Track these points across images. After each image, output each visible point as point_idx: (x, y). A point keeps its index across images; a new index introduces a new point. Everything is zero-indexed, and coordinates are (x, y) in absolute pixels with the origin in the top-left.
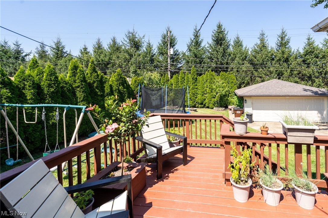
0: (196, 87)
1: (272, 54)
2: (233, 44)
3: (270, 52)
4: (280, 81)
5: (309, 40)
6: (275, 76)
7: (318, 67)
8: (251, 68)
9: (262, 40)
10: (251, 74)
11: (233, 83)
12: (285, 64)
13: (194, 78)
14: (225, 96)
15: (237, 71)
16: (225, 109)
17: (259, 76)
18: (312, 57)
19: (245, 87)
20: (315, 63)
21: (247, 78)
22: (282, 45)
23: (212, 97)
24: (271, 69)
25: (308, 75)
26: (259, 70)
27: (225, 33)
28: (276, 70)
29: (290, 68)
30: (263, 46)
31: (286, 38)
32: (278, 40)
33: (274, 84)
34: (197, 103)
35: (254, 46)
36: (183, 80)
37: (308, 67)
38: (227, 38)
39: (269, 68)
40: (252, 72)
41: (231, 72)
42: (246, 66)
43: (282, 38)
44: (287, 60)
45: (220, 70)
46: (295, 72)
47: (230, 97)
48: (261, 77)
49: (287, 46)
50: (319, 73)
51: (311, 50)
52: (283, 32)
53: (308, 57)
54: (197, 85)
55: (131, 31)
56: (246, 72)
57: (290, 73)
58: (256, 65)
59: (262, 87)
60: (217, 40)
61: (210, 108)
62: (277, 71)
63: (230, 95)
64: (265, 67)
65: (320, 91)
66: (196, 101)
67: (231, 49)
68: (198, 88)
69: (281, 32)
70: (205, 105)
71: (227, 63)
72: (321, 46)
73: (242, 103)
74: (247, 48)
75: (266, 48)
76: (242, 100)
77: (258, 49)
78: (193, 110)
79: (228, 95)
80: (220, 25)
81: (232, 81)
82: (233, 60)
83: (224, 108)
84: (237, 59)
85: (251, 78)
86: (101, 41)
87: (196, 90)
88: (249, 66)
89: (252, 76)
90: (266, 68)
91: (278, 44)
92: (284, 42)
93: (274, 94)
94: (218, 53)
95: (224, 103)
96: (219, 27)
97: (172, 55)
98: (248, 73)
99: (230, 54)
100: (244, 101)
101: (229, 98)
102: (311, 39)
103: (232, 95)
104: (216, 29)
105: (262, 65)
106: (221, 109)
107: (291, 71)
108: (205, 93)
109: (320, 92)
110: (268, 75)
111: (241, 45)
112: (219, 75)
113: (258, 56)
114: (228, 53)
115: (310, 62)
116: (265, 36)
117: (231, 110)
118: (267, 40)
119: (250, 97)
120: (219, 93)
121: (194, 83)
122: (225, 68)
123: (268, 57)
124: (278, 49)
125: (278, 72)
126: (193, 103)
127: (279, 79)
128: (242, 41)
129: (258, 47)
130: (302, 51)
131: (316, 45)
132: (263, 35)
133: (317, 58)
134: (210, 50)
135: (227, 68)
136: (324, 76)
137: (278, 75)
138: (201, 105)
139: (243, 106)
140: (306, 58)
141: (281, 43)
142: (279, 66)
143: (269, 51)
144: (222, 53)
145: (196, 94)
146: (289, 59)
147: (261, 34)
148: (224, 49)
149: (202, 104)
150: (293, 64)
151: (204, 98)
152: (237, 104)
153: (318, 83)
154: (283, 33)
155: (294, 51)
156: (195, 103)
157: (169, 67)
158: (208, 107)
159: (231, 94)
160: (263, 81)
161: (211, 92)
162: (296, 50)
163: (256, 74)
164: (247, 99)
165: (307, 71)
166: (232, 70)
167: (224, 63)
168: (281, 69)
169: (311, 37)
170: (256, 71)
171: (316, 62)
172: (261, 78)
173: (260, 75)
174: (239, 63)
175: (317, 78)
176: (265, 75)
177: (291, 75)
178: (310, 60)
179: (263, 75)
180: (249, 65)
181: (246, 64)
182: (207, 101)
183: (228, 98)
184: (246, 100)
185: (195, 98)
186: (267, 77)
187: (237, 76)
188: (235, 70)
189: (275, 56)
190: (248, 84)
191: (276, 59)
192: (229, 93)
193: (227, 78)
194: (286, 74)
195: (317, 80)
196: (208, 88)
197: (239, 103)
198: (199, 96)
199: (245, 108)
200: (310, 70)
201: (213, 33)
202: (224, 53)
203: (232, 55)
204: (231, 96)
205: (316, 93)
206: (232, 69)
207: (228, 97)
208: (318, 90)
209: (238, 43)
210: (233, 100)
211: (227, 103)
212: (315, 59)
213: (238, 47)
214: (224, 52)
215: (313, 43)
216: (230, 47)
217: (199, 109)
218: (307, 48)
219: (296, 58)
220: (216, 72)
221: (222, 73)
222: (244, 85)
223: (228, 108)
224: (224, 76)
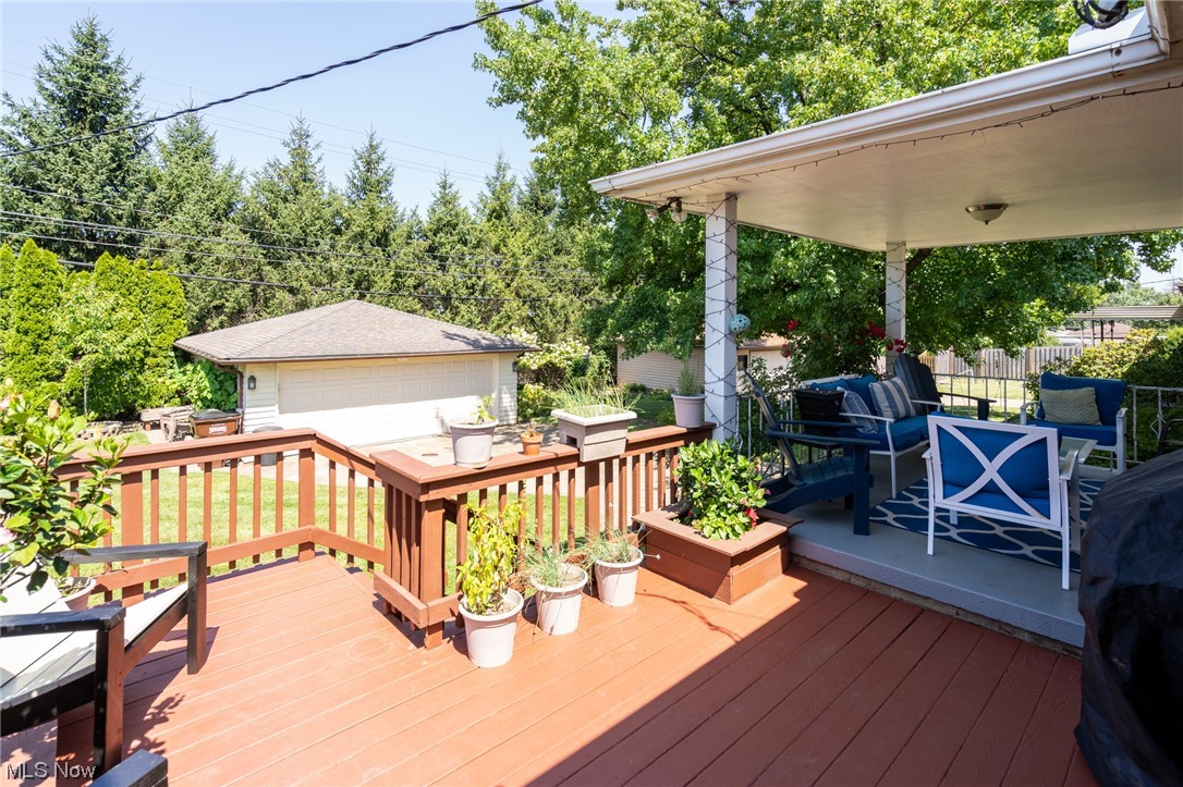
1: (338, 213)
2: (166, 141)
3: (330, 204)
4: (364, 303)
5: (444, 187)
6: (347, 291)
7: (467, 270)
8: (255, 251)
9: (300, 155)
10: (253, 275)
11: (169, 308)
12: (378, 252)
14: (119, 366)
15: (189, 259)
16: (121, 429)
17: (285, 287)
18: (451, 239)
19: (222, 326)
20: (460, 259)
21: (237, 290)
22: (369, 188)
24: (334, 265)
25: (444, 292)
26: (289, 263)
27: (122, 78)
28: (350, 267)
29: (392, 264)
30: (302, 177)
31: (381, 166)
32: (357, 167)
33: (353, 316)
35: (266, 171)
37: (443, 268)
38: (137, 107)
39: (326, 259)
40: (259, 271)
41: (160, 262)
42: (231, 241)
43: (368, 163)
44: (383, 240)
45: (90, 245)
46: (411, 282)
47: (148, 373)
48: (292, 291)
49: (383, 195)
50: (467, 288)
51: (449, 218)
52: (371, 146)
53: (443, 240)
56: (232, 266)
57: (392, 283)
58: (274, 243)
59: (313, 327)
60: (77, 98)
62: (352, 272)
63: (149, 361)
64: (309, 254)
67: (154, 160)
69: (367, 144)
71: (134, 220)
72: (472, 211)
73: (231, 389)
74: (236, 172)
75: (314, 187)
76: (228, 379)
77: (285, 186)
79: (142, 360)
80: (93, 35)
81: (162, 299)
82: (166, 208)
83: (116, 425)
84: (187, 206)
85: (253, 290)
88: (247, 242)
89: (259, 286)
90: (314, 258)
91: (355, 181)
92: (374, 178)
93: (361, 350)
94: (78, 163)
95: (115, 401)
96: (91, 42)
98: (240, 273)
99: (149, 180)
100: (246, 380)
101: (147, 378)
102: (450, 187)
103: (158, 360)
104: (70, 46)
105: (300, 245)
107: (397, 275)
110: (320, 285)
111: (206, 153)
112: (91, 269)
113: (287, 211)
114: (138, 176)
115: (447, 252)
116: (312, 142)
117: (156, 426)
118: (320, 159)
119: (272, 363)
120: (94, 357)
122: (119, 238)
123: (322, 222)
124: (354, 197)
125: (355, 276)
127: (362, 297)
128: (211, 138)
129: (280, 177)
130: (424, 217)
131: (463, 207)
132: (303, 135)
133: (465, 243)
134: (24, 142)
135: (131, 240)
136: (480, 297)
137: (358, 285)
139: (239, 404)
140: (437, 240)
141: (366, 181)
142: (359, 254)
143: (325, 198)
144: (104, 170)
146: (391, 237)
147: (294, 132)
148: (117, 153)
150: (404, 254)
152: (204, 400)
153: (466, 317)
154: (373, 148)
155: (403, 215)
159: (155, 356)
160: (303, 306)
161: (36, 349)
162: (409, 213)
163: (273, 276)
164: (256, 375)
165: (440, 281)
166: (159, 253)
167: (120, 218)
168: (366, 268)
169: (450, 181)
170: (277, 265)
171: (463, 255)
172: (294, 294)
173: (294, 284)
174: (197, 225)
175: (463, 301)
176: (311, 283)
177: (397, 287)
178: (449, 247)
179: (305, 283)
180: (244, 239)
181: (232, 236)
183: (139, 377)
184: (252, 379)
186: (319, 290)
187: (187, 279)
188: (177, 253)
189: (348, 223)
190: (237, 317)
191: (350, 234)
192: (147, 354)
193: (137, 285)
194: (382, 284)
195: (463, 307)
196: (12, 331)
197: (214, 392)
199: (247, 411)
200: (449, 278)
201: (49, 58)
202: (114, 170)
203: (161, 187)
204: (158, 365)
206: (163, 245)
207: (141, 372)
209: (193, 144)
210: (168, 382)
211: (131, 398)
212: (459, 246)
213: (196, 159)
214: (120, 167)
215: (455, 198)
216: (152, 147)
218: (441, 210)
219: (409, 237)
220: (62, 250)
221: (105, 260)
222: (223, 317)
223: (138, 418)
224: (116, 277)
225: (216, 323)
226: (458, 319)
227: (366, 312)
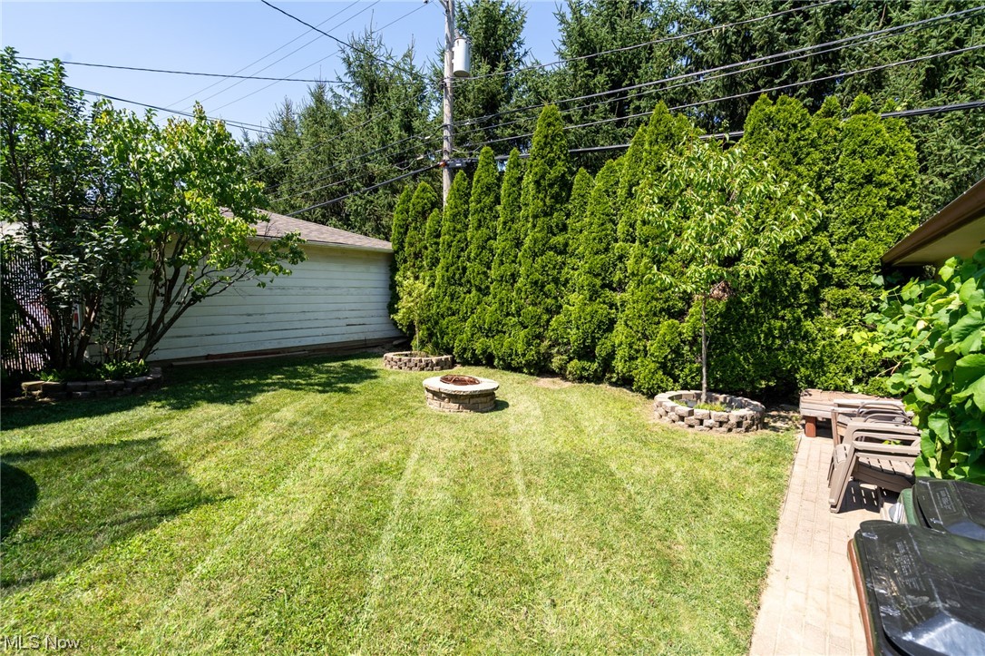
0: (560, 239)
11: (880, 185)
13: (544, 183)
23: (659, 305)
34: (555, 343)
47: (827, 316)
54: (564, 228)
61: (639, 390)
63: (830, 294)
66: (549, 333)
68: (570, 249)
70: (607, 365)
79: (814, 292)
83: (750, 409)
87: (559, 258)
103: (848, 293)
106: (714, 410)
108: (618, 276)
117: (823, 430)
121: (546, 214)
126: (529, 344)
138: (586, 364)
145: (551, 286)
149: (586, 353)
151: (602, 310)
156: (547, 343)
158: (626, 382)
159: (841, 285)
182: (620, 334)
183: (808, 323)
185: (548, 311)
192: (825, 280)
193: (813, 144)
198: (574, 301)
204: (846, 303)
207: (813, 311)
210: (859, 337)
211: (788, 364)
217: (568, 384)
224: (773, 134)
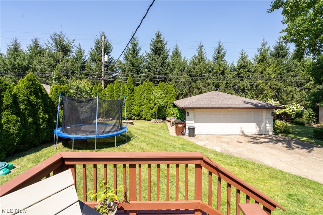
0: (132, 98)
1: (210, 67)
2: (172, 55)
3: (208, 64)
4: (217, 92)
5: (242, 54)
6: (213, 88)
7: (250, 80)
8: (190, 79)
9: (200, 52)
10: (189, 85)
11: (172, 94)
12: (221, 76)
13: (130, 88)
14: (163, 107)
15: (176, 82)
17: (196, 88)
18: (245, 70)
19: (183, 98)
20: (248, 77)
21: (186, 89)
22: (219, 58)
23: (150, 108)
24: (209, 81)
25: (242, 88)
26: (197, 81)
27: (164, 42)
28: (213, 81)
29: (225, 80)
30: (201, 58)
31: (222, 51)
32: (215, 53)
33: (214, 96)
34: (133, 114)
35: (192, 58)
36: (118, 90)
37: (242, 80)
38: (166, 48)
39: (207, 80)
40: (190, 84)
41: (170, 83)
42: (185, 77)
43: (218, 51)
44: (223, 73)
45: (158, 80)
46: (231, 85)
47: (168, 109)
48: (198, 89)
49: (223, 60)
50: (250, 86)
51: (244, 64)
52: (219, 46)
53: (242, 71)
54: (133, 96)
55: (58, 32)
56: (185, 83)
57: (225, 85)
58: (194, 77)
59: (203, 99)
60: (156, 49)
61: (147, 120)
62: (214, 83)
63: (168, 106)
64: (203, 79)
65: (259, 103)
66: (132, 113)
67: (169, 59)
68: (135, 99)
69: (218, 46)
70: (141, 117)
71: (166, 74)
72: (252, 61)
73: (183, 115)
74: (186, 60)
75: (204, 60)
77: (197, 61)
78: (130, 123)
79: (167, 106)
80: (159, 34)
81: (170, 92)
82: (172, 70)
83: (162, 120)
84: (176, 69)
85: (189, 89)
86: (18, 41)
87: (133, 101)
88: (188, 77)
89: (190, 88)
90: (204, 80)
91: (215, 57)
92: (220, 55)
93: (217, 106)
94: (156, 63)
95: (162, 115)
96: (158, 36)
97: (107, 62)
98: (186, 85)
99: (168, 64)
100: (186, 113)
101: (167, 110)
102: (244, 54)
103: (170, 106)
104: (155, 38)
105: (200, 77)
106: (158, 121)
107: (227, 83)
108: (143, 104)
109: (259, 105)
110: (205, 87)
111: (179, 56)
112: (158, 86)
113: (197, 68)
114: (166, 64)
115: (243, 75)
116: (203, 48)
117: (169, 121)
118: (205, 52)
119: (193, 109)
120: (158, 105)
121: (131, 94)
122: (163, 78)
123: (206, 69)
124: (214, 62)
125: (215, 84)
126: (129, 115)
127: (217, 90)
128: (181, 52)
129: (196, 59)
130: (236, 65)
131: (249, 60)
132: (201, 47)
133: (250, 71)
134: (148, 60)
135: (165, 78)
136: (255, 89)
137: (216, 87)
138: (138, 117)
139: (185, 119)
140: (240, 71)
141: (218, 56)
142: (216, 78)
143: (207, 63)
144: (160, 63)
145: (132, 105)
146: (225, 72)
147: (199, 46)
148: (163, 59)
149: (138, 115)
150: (229, 77)
151: (141, 109)
152: (177, 117)
153: (250, 96)
154: (220, 46)
155: (229, 65)
156: (131, 114)
157: (103, 75)
158: (145, 119)
159: (169, 105)
160: (201, 93)
161: (149, 103)
162: (231, 64)
163: (194, 85)
165: (241, 84)
166: (170, 81)
167: (163, 74)
168: (218, 81)
169: (244, 52)
170: (195, 82)
171: (249, 75)
172: (199, 90)
173: (199, 87)
174: (177, 74)
175: (248, 90)
176: (203, 87)
177: (227, 87)
178: (244, 73)
179: (201, 87)
180: (187, 76)
181: (185, 75)
182: (144, 112)
183: (166, 110)
184: (188, 113)
185: (132, 109)
186: (205, 88)
187: (176, 87)
188: (173, 81)
189: (213, 69)
190: (186, 96)
191: (213, 72)
192: (167, 104)
193: (166, 89)
194: (222, 86)
195: (249, 92)
196: (146, 99)
197: (179, 115)
198: (136, 108)
200: (244, 83)
201: (152, 41)
202: (162, 63)
203: (171, 65)
204: (170, 107)
205: (256, 105)
206: (171, 79)
207: (166, 109)
208: (257, 103)
209: (177, 54)
210: (171, 111)
211: (165, 114)
212: (248, 73)
213: (177, 58)
214: (163, 62)
215: (246, 57)
216: (169, 57)
217: (135, 121)
218: (241, 62)
219: (231, 71)
220: (154, 82)
221: (160, 83)
222: (183, 96)
223: (166, 119)
224: (162, 87)
225: (181, 97)
226: (247, 96)
227: (218, 94)
